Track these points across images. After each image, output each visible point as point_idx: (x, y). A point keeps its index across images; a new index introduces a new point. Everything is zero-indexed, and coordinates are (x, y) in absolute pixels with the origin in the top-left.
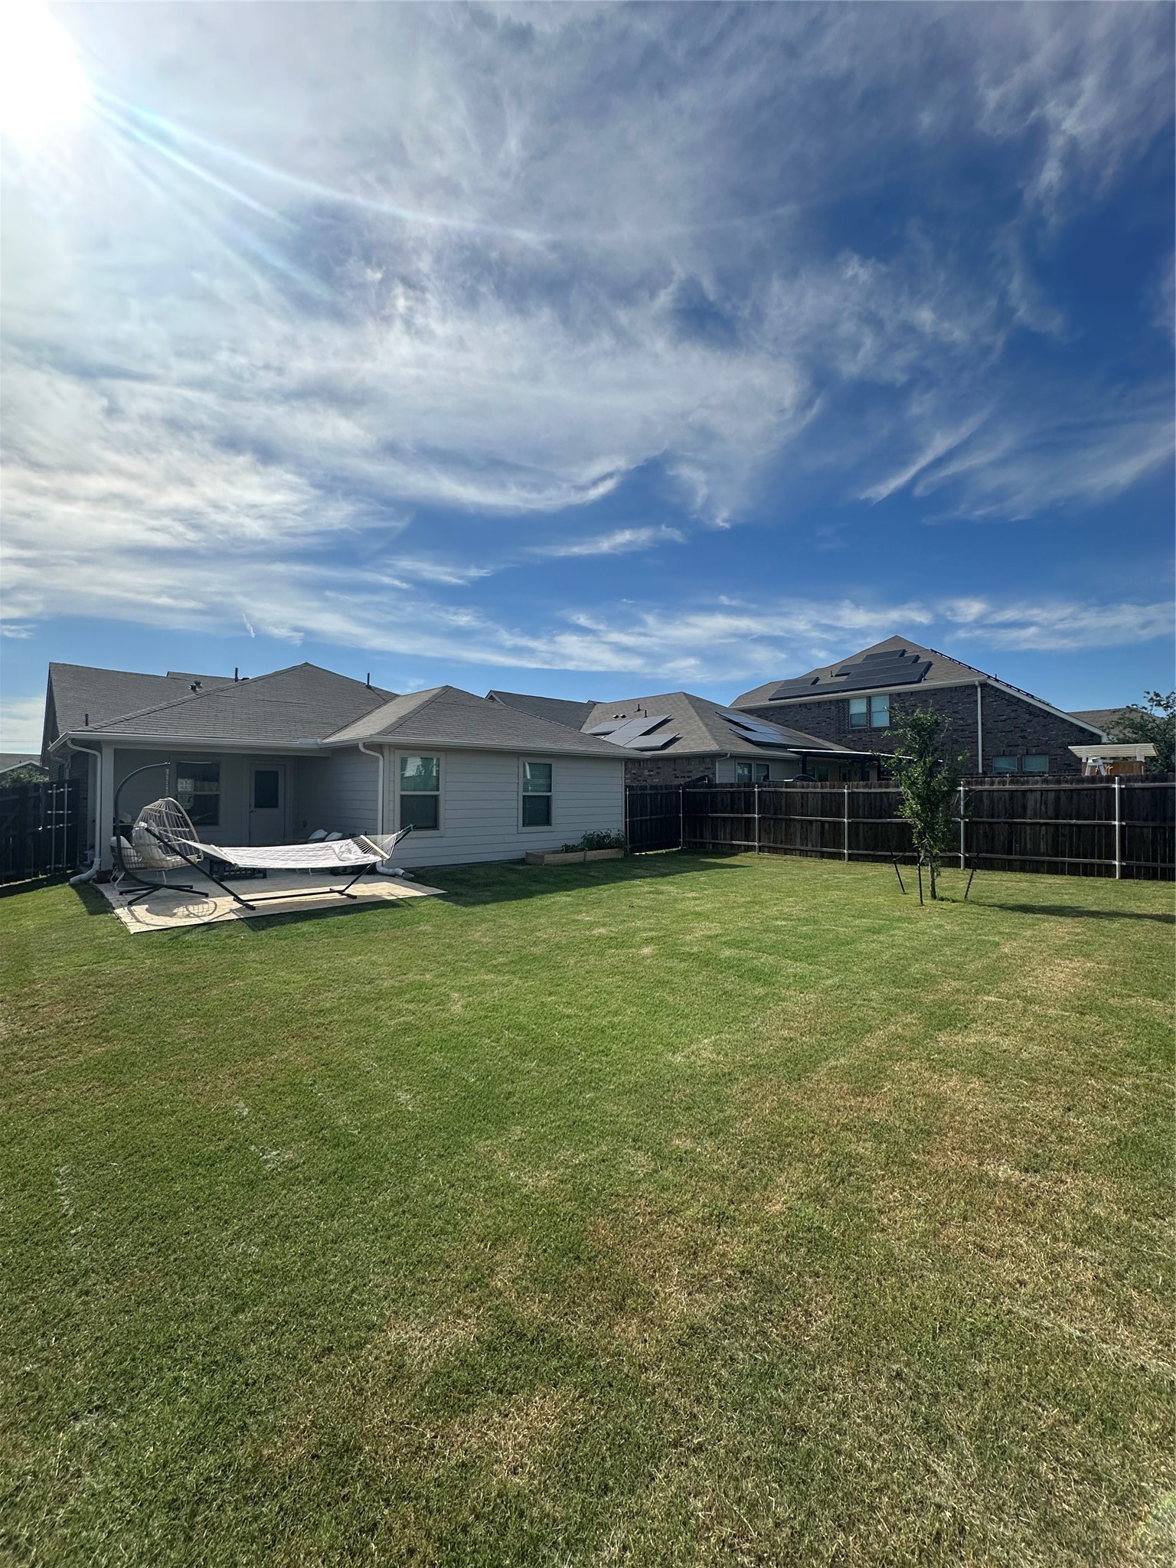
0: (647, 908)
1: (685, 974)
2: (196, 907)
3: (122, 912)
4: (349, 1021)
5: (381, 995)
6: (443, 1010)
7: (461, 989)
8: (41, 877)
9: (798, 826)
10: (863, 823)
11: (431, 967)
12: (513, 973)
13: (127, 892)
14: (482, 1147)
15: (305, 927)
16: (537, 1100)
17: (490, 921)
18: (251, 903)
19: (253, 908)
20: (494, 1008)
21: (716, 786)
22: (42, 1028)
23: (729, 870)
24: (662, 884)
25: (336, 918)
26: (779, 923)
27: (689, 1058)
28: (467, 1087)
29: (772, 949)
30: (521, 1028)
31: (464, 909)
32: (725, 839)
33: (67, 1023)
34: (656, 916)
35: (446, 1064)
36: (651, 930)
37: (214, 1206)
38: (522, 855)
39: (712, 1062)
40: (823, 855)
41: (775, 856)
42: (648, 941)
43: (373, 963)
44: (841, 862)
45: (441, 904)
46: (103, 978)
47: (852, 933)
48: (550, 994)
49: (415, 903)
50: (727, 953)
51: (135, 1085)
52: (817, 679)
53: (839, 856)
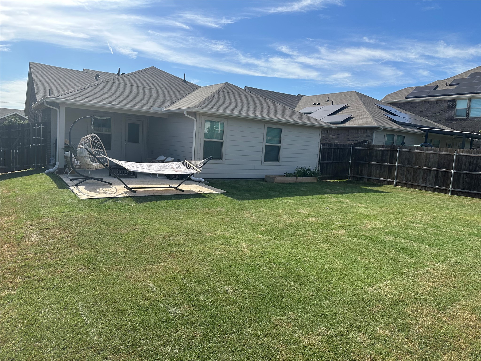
0: (336, 210)
1: (366, 246)
2: (107, 189)
3: (73, 188)
4: (193, 251)
5: (206, 240)
6: (239, 250)
7: (246, 241)
8: (30, 169)
9: (422, 172)
10: (464, 174)
11: (228, 229)
12: (271, 236)
13: (74, 179)
14: (276, 319)
15: (162, 203)
16: (298, 301)
17: (253, 208)
18: (134, 189)
19: (135, 192)
20: (266, 253)
21: (374, 146)
22: (52, 239)
23: (379, 194)
24: (342, 198)
25: (176, 200)
26: (415, 225)
27: (377, 290)
28: (260, 290)
29: (414, 238)
30: (281, 264)
31: (238, 201)
32: (375, 177)
33: (63, 238)
34: (342, 215)
35: (247, 277)
36: (342, 222)
37: (152, 329)
38: (263, 176)
39: (392, 294)
40: (435, 190)
41: (405, 188)
42: (342, 227)
43: (199, 224)
44: (446, 195)
45: (226, 198)
46: (74, 219)
47: (462, 235)
48: (293, 249)
49: (213, 197)
50: (388, 238)
51: (100, 270)
52: (437, 87)
53: (445, 191)
